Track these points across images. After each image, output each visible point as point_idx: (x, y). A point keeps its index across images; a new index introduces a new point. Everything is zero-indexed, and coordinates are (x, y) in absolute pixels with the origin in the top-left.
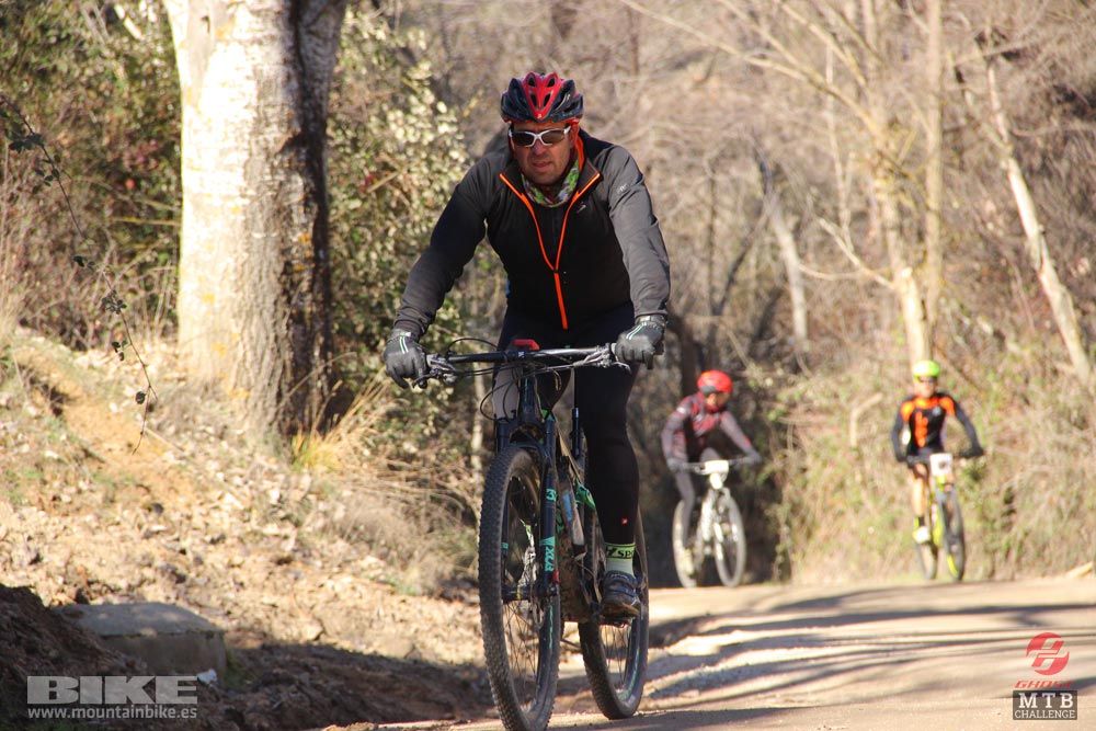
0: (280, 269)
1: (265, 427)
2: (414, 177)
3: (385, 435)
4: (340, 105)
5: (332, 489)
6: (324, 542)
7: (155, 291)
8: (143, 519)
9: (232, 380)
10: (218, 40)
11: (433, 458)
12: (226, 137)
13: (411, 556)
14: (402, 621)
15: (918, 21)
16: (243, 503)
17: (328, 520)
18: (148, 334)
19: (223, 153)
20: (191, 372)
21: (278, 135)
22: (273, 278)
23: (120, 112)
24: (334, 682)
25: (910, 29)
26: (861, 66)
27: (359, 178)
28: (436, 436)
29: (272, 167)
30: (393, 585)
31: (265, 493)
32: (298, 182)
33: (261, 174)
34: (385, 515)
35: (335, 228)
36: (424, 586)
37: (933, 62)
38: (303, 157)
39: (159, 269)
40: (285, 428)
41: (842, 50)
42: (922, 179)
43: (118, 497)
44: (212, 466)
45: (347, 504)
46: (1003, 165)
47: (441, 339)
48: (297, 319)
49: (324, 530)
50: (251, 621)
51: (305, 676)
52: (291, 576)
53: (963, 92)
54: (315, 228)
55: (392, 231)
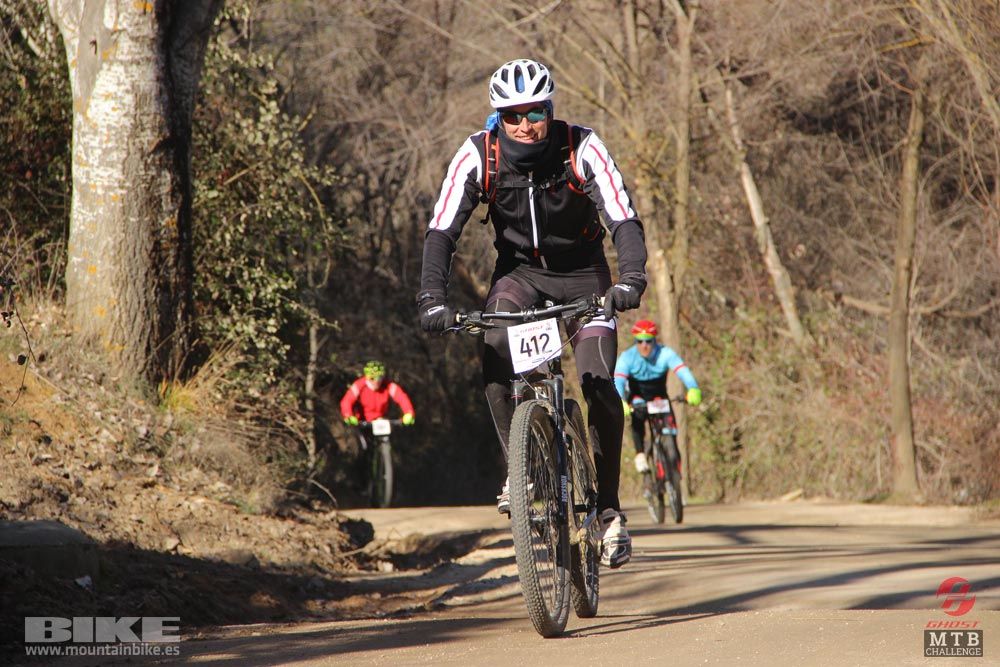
0: (150, 247)
1: (136, 375)
2: (262, 172)
3: (234, 382)
4: (202, 114)
5: (190, 428)
6: (183, 469)
7: (48, 262)
8: (35, 449)
9: (110, 337)
10: (104, 61)
11: (273, 402)
12: (108, 140)
13: (253, 482)
14: (244, 535)
15: (672, 52)
16: (116, 436)
17: (186, 452)
18: (42, 298)
19: (106, 152)
20: (76, 328)
21: (151, 138)
22: (144, 254)
23: (21, 115)
24: (187, 587)
25: (666, 56)
26: (626, 86)
27: (217, 174)
28: (276, 384)
29: (146, 164)
30: (237, 506)
31: (134, 429)
32: (167, 176)
33: (137, 170)
34: (232, 448)
35: (197, 212)
36: (263, 507)
37: (683, 85)
38: (171, 157)
39: (51, 244)
40: (152, 377)
41: (611, 73)
42: (672, 179)
43: (14, 430)
44: (92, 406)
45: (202, 439)
46: (737, 168)
47: (281, 305)
48: (163, 287)
49: (182, 459)
50: (121, 534)
51: (164, 582)
52: (154, 497)
53: (707, 108)
54: (179, 214)
55: (243, 217)
